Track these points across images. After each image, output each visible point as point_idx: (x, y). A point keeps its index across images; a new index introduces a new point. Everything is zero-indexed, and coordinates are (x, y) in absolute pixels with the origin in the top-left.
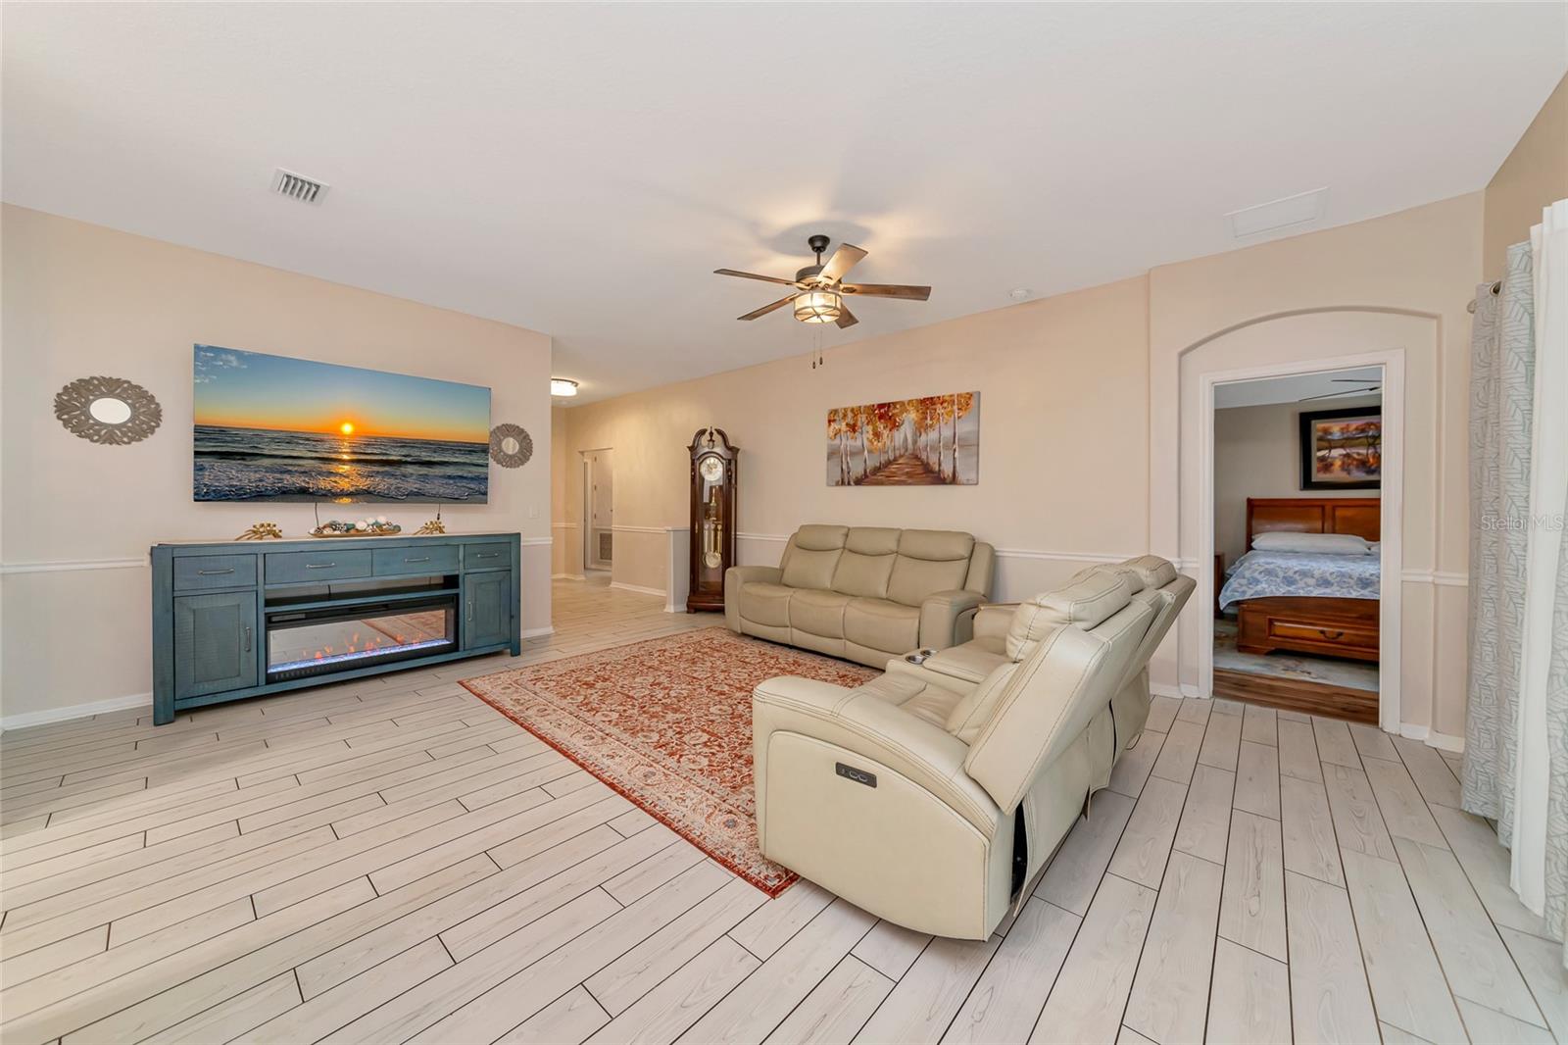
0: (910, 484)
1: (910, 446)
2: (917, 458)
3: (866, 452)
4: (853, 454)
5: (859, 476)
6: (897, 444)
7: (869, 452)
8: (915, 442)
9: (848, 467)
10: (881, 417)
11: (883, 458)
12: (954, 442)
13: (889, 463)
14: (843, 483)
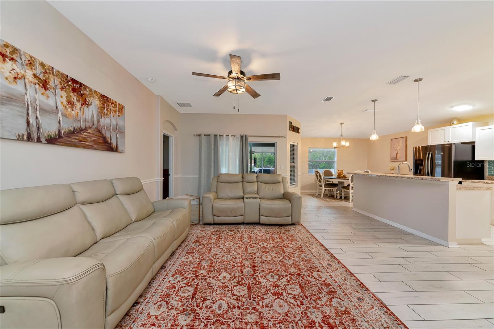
0: (95, 149)
1: (96, 122)
2: (99, 131)
3: (60, 115)
4: (44, 111)
5: (53, 134)
6: (87, 118)
7: (63, 115)
8: (98, 121)
9: (38, 123)
10: (74, 90)
11: (77, 125)
12: (117, 129)
13: (81, 130)
14: (29, 138)
